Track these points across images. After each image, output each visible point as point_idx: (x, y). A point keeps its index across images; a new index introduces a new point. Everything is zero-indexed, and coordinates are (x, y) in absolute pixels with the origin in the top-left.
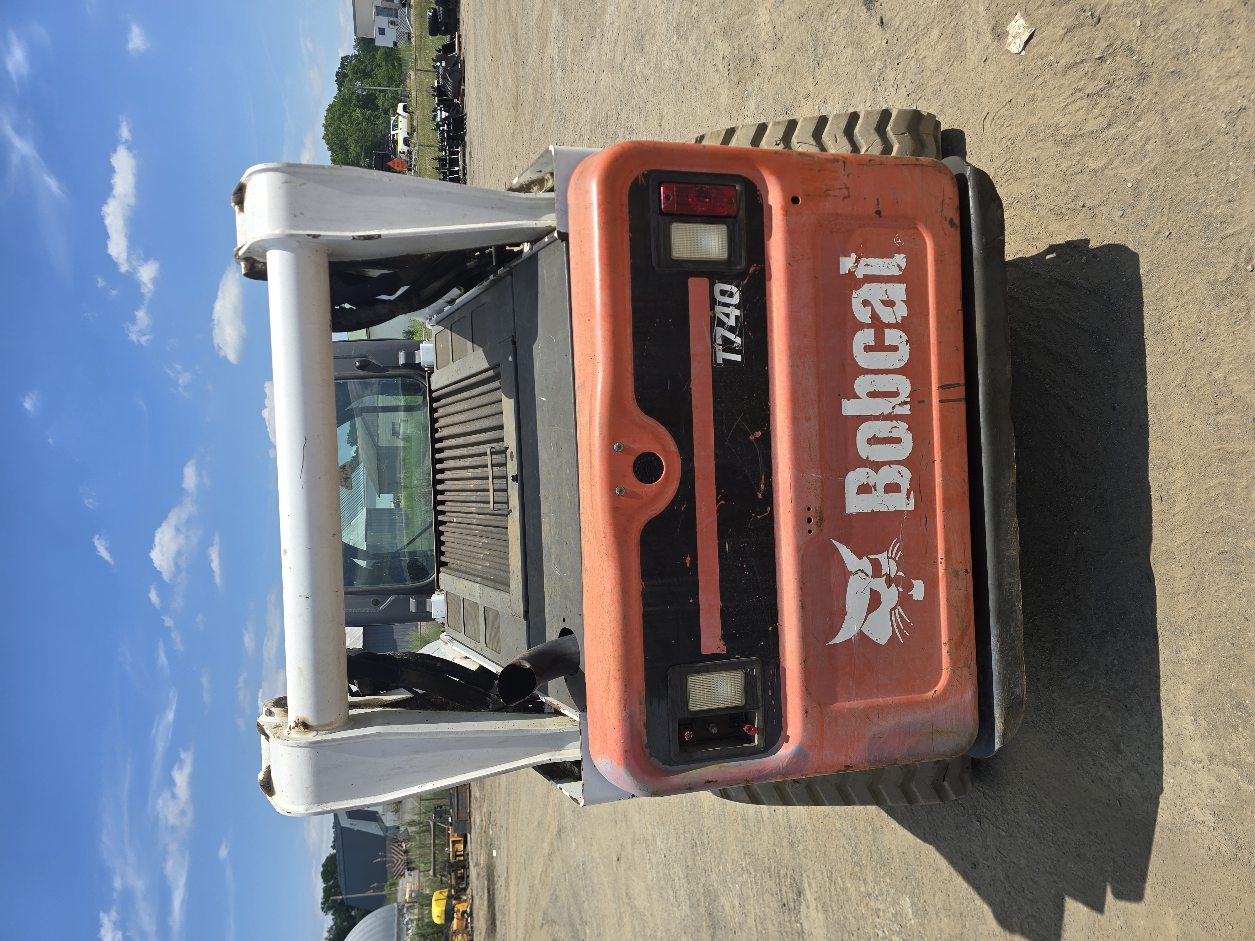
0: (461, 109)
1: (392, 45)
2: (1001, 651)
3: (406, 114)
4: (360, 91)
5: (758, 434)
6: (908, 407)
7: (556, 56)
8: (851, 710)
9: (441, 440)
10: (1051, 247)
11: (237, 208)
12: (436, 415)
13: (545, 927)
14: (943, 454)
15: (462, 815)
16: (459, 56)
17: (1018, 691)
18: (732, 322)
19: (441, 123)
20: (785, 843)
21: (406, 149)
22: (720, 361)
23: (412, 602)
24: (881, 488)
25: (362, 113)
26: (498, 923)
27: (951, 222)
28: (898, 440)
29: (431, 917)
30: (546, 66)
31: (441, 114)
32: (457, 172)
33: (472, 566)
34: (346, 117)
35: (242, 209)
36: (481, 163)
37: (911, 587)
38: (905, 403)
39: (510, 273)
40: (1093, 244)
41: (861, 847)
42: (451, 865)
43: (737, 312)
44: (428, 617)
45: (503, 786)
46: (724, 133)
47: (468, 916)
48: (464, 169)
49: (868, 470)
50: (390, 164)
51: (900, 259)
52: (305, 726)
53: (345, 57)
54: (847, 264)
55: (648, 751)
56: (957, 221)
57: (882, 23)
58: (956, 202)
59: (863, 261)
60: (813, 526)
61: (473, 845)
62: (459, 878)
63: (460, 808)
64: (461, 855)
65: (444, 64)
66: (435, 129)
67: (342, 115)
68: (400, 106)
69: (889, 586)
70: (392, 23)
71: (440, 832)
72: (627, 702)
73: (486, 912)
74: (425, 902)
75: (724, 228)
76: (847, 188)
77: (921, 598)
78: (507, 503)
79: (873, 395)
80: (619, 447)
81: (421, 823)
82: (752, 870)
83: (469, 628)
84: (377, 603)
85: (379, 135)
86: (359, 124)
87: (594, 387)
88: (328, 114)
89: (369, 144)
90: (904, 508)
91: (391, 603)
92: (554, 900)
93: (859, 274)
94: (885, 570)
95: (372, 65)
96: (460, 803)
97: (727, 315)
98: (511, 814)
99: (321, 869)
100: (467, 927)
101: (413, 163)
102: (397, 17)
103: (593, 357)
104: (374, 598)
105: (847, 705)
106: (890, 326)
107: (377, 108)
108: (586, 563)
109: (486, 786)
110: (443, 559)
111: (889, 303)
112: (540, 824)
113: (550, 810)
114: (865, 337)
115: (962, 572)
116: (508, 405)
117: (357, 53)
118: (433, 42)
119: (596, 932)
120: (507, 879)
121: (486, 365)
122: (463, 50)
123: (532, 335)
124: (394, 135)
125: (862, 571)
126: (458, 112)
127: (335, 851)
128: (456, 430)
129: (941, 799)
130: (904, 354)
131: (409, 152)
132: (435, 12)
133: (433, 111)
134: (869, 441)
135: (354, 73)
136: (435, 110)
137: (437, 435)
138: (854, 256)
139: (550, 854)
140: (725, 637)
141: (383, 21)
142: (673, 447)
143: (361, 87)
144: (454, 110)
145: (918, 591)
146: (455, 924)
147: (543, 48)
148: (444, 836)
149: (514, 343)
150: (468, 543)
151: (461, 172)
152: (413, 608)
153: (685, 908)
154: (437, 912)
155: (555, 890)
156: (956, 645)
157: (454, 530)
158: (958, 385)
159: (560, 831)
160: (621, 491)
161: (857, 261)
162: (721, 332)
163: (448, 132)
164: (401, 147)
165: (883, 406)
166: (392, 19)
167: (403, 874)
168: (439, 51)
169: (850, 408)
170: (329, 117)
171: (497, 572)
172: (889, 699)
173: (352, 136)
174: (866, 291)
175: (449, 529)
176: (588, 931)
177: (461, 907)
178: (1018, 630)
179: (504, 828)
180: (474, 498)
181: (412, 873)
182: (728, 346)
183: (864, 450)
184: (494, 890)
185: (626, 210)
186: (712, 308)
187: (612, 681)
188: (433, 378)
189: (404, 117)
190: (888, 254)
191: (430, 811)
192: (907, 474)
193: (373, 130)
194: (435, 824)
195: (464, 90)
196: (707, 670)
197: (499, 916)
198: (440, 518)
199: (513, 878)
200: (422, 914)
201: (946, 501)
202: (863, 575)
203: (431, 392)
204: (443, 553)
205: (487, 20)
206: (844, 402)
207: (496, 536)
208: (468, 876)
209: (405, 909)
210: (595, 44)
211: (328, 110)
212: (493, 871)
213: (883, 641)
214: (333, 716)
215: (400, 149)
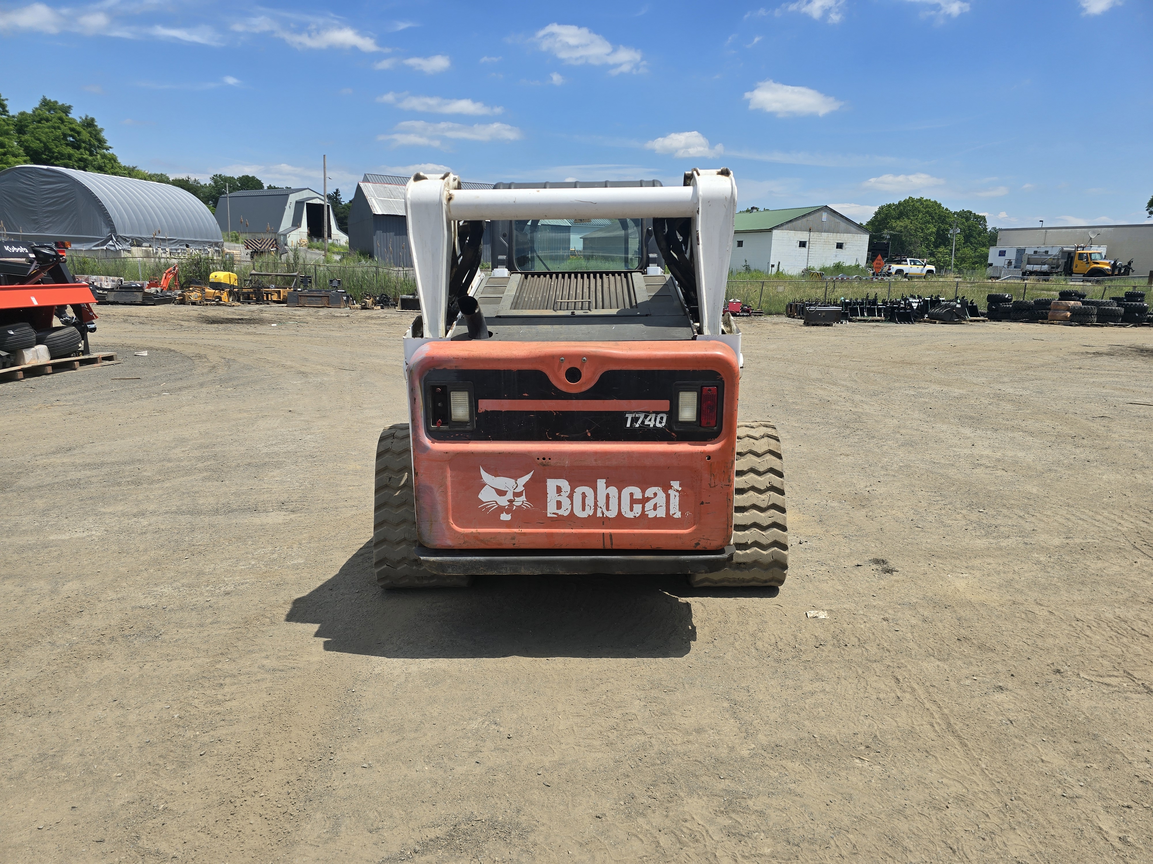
0: (919, 320)
1: (989, 262)
2: (471, 561)
3: (924, 272)
4: (951, 232)
5: (589, 435)
6: (601, 516)
7: (927, 391)
8: (446, 477)
9: (601, 277)
10: (695, 627)
11: (720, 170)
12: (616, 275)
13: (223, 360)
14: (576, 534)
15: (303, 300)
16: (965, 320)
17: (450, 570)
18: (647, 423)
19: (907, 302)
20: (325, 505)
21: (893, 271)
22: (627, 415)
23: (504, 257)
24: (559, 498)
25: (932, 232)
26: (216, 325)
27: (698, 544)
28: (584, 509)
29: (214, 271)
30: (923, 384)
31: (916, 302)
32: (862, 315)
33: (525, 292)
34: (928, 218)
35: (719, 173)
36: (866, 335)
37: (507, 513)
38: (603, 514)
39: (686, 314)
40: (692, 642)
41: (331, 542)
42: (259, 289)
43: (652, 426)
44: (494, 266)
45: (331, 333)
46: (779, 452)
47: (217, 302)
48: (865, 321)
49: (569, 492)
50: (879, 257)
51: (678, 515)
52: (450, 199)
53: (985, 219)
54: (676, 485)
55: (432, 369)
56: (698, 548)
57: (858, 566)
58: (709, 548)
59: (677, 494)
60: (541, 460)
61: (278, 309)
62: (249, 296)
63: (309, 298)
64: (267, 298)
65: (958, 306)
66: (903, 296)
67: (930, 215)
68: (932, 268)
69: (509, 501)
70: (1010, 263)
71: (287, 281)
72: (457, 359)
73: (222, 316)
74: (228, 265)
75: (695, 420)
76: (715, 486)
77: (501, 518)
78: (560, 310)
79: (608, 497)
80: (584, 360)
81: (296, 265)
82: (303, 488)
83: (489, 289)
84: (504, 236)
85: (911, 248)
86: (922, 229)
87: (615, 349)
88: (932, 202)
89: (904, 238)
90: (549, 511)
91: (505, 245)
92: (248, 368)
93: (670, 492)
94: (517, 499)
95: (976, 244)
96: (313, 298)
97: (650, 420)
98: (309, 339)
99: (250, 176)
100: (206, 300)
101: (880, 278)
102: (1015, 267)
103: (630, 349)
104: (508, 234)
105: (449, 475)
106: (643, 507)
107: (936, 247)
108: (527, 343)
109: (329, 320)
110: (530, 276)
111: (655, 508)
112: (306, 360)
113: (319, 367)
114: (638, 494)
115: (513, 542)
116: (614, 311)
117: (988, 230)
118: (983, 298)
119: (230, 395)
120: (255, 334)
121: (638, 302)
122: (971, 323)
123: (647, 324)
124: (906, 261)
125: (517, 487)
126: (916, 317)
127: (266, 188)
128: (606, 285)
129: (376, 564)
130: (629, 515)
131: (889, 274)
132: (1008, 300)
133: (918, 296)
134: (584, 493)
135: (969, 227)
136: (919, 297)
137: (604, 275)
138: (680, 489)
139: (283, 366)
140: (486, 412)
141: (1011, 255)
142: (584, 389)
143: (955, 233)
144: (918, 313)
145: (505, 517)
146: (209, 290)
147: (940, 382)
148: (284, 284)
149: (647, 315)
150: (539, 290)
151: (862, 318)
152: (500, 257)
153: (265, 450)
154: (220, 276)
155: (254, 368)
156: (476, 536)
157: (547, 283)
158: (612, 544)
159: (304, 374)
160: (562, 360)
161: (677, 491)
162: (642, 416)
163: (898, 308)
164: (895, 267)
165: (601, 502)
166: (1013, 262)
167: (248, 248)
168: (972, 303)
169: (601, 483)
170: (929, 203)
171: (521, 304)
172: (450, 498)
173: (911, 223)
174: (661, 495)
175: (547, 280)
176: (229, 389)
177: (225, 296)
178: (482, 572)
179: (297, 333)
180: (564, 293)
181: (249, 256)
182: (635, 420)
183: (579, 490)
184: (242, 323)
185: (704, 369)
186: (654, 412)
187: (468, 352)
188: (639, 274)
189: (922, 270)
190: (682, 507)
191: (306, 273)
192: (566, 514)
193: (915, 242)
194: (295, 276)
195: (935, 323)
196: (470, 402)
197: (221, 326)
198: (554, 275)
199: (257, 338)
200: (216, 263)
201: (552, 535)
202: (515, 487)
203: (631, 272)
204: (533, 276)
205: (988, 343)
206: (604, 481)
207: (542, 304)
208: (249, 303)
209: (217, 249)
210: (922, 416)
211: (935, 202)
212: (258, 323)
213: (480, 496)
214: (453, 213)
215: (893, 266)
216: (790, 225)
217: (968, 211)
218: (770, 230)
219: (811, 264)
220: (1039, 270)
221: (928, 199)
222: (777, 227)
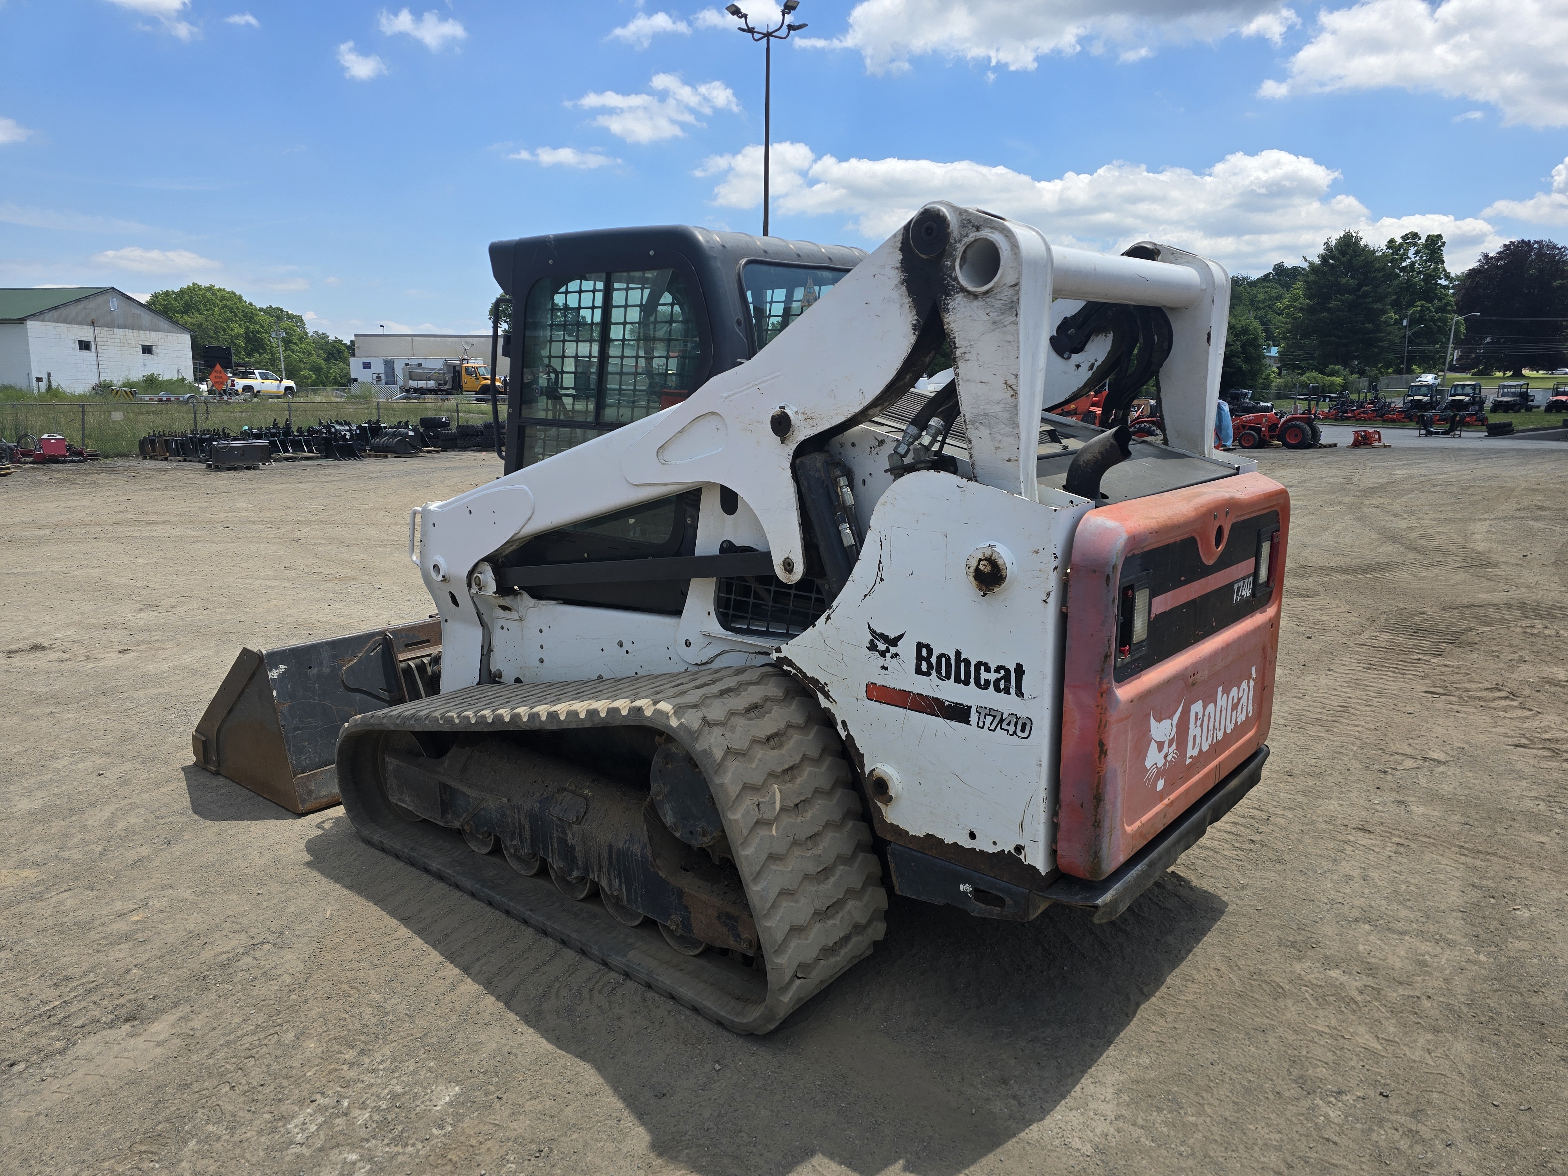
1: (353, 376)
3: (282, 390)
5: (1214, 624)
18: (1243, 592)
21: (239, 388)
22: (1235, 586)
24: (1195, 732)
25: (239, 335)
31: (346, 430)
34: (229, 314)
43: (1245, 596)
50: (218, 367)
53: (302, 320)
67: (231, 310)
68: (291, 383)
70: (379, 378)
80: (1226, 512)
86: (224, 330)
88: (228, 293)
95: (300, 352)
97: (1245, 588)
102: (386, 383)
124: (254, 373)
131: (237, 393)
132: (446, 425)
141: (378, 367)
144: (356, 445)
160: (1215, 516)
162: (1242, 585)
164: (240, 383)
166: (383, 377)
170: (224, 293)
182: (1238, 591)
183: (1207, 711)
189: (278, 387)
215: (237, 380)
216: (54, 312)
217: (278, 309)
218: (21, 321)
219: (107, 377)
220: (425, 387)
221: (222, 288)
222: (33, 316)
